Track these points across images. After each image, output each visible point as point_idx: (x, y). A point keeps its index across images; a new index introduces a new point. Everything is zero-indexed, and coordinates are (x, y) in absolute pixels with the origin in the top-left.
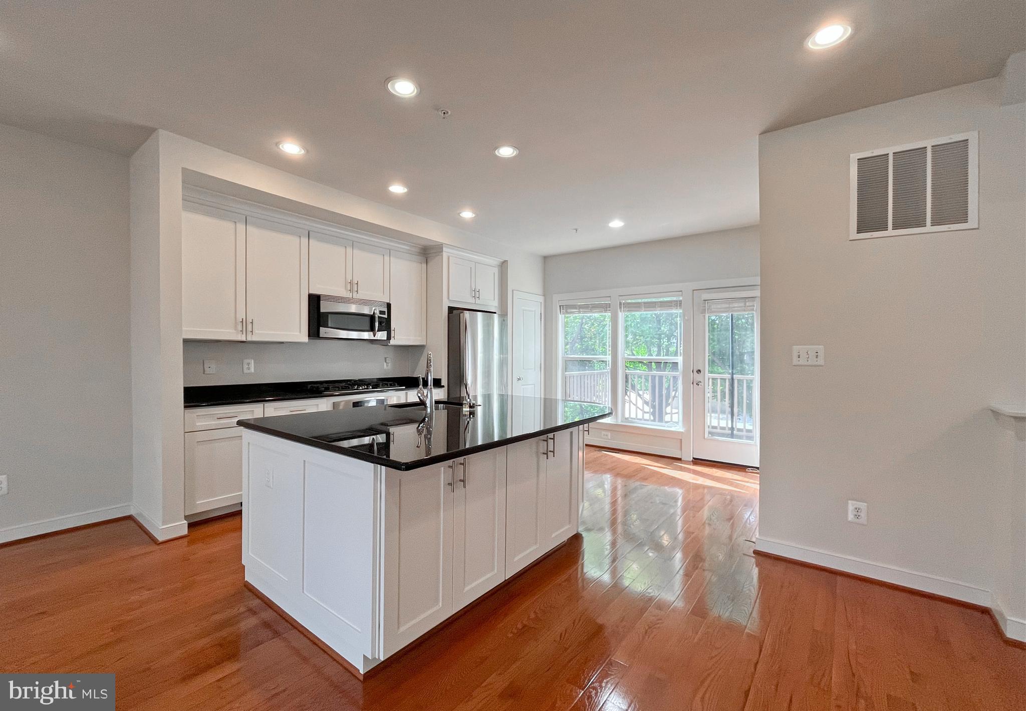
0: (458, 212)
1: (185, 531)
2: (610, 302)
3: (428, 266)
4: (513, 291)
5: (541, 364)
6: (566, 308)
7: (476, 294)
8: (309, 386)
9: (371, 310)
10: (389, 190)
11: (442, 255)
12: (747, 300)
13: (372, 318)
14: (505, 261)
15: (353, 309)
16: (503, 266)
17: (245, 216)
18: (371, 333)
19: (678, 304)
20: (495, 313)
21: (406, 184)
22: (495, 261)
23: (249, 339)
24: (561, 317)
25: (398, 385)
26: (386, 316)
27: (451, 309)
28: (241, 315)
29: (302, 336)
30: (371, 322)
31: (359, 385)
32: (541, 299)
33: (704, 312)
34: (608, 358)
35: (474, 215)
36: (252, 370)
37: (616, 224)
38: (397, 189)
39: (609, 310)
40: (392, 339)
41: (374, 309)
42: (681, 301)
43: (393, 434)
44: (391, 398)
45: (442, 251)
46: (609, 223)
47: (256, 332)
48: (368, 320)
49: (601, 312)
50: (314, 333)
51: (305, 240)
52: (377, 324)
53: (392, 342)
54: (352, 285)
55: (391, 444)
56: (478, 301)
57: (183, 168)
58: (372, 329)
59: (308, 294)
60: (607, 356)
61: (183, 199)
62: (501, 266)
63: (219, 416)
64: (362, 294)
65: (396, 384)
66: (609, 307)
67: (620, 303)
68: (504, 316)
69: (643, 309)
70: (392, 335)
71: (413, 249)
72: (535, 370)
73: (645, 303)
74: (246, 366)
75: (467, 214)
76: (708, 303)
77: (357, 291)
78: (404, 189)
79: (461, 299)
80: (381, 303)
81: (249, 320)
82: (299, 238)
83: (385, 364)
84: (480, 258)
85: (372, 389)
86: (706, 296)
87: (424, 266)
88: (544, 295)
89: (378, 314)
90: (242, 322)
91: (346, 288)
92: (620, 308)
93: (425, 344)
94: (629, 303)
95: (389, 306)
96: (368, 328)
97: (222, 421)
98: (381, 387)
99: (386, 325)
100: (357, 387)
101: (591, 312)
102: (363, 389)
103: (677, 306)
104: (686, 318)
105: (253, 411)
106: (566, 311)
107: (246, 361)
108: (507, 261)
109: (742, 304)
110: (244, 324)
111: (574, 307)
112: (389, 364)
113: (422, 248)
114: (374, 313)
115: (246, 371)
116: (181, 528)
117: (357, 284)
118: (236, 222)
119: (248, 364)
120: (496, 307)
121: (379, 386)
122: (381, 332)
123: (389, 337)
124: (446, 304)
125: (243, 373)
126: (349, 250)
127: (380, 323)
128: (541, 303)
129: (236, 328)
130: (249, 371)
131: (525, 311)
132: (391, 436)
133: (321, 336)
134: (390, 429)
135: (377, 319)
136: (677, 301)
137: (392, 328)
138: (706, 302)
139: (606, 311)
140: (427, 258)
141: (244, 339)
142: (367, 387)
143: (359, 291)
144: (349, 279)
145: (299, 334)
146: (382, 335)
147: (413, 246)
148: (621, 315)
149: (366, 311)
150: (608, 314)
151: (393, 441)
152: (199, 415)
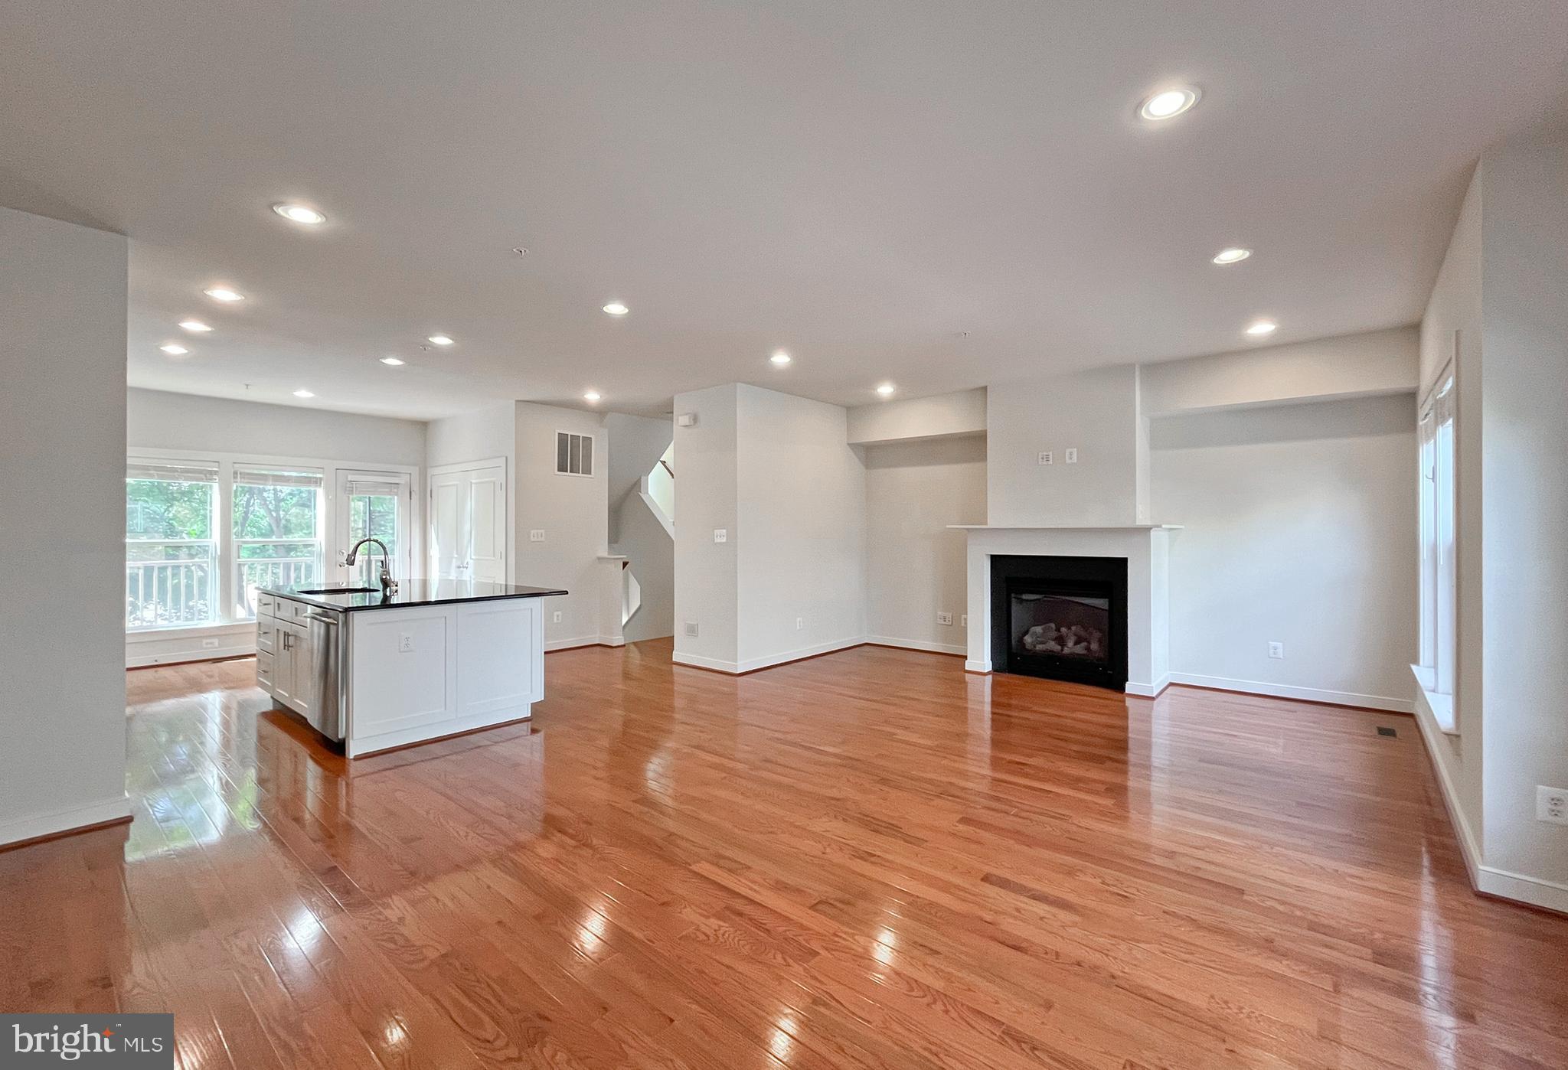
12: (392, 485)
33: (350, 492)
67: (235, 471)
69: (271, 483)
92: (235, 477)
104: (330, 497)
109: (388, 489)
138: (353, 483)
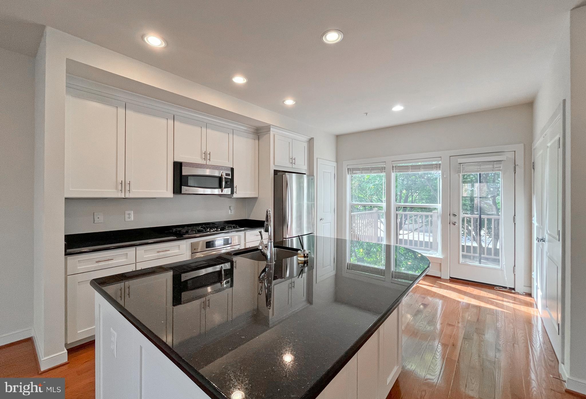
0: (284, 100)
1: (65, 360)
2: (385, 166)
3: (259, 141)
4: (317, 158)
5: (335, 208)
6: (351, 170)
7: (293, 161)
8: (174, 230)
9: (219, 173)
10: (232, 81)
11: (270, 134)
12: (495, 163)
13: (220, 179)
14: (312, 138)
15: (208, 172)
16: (311, 141)
17: (125, 103)
18: (220, 190)
19: (437, 167)
20: (305, 174)
21: (246, 75)
22: (305, 138)
23: (127, 196)
24: (348, 177)
25: (239, 227)
26: (230, 177)
27: (276, 172)
28: (121, 178)
29: (169, 193)
30: (220, 182)
31: (211, 228)
32: (335, 164)
33: (459, 172)
34: (384, 205)
35: (294, 103)
36: (132, 218)
37: (398, 108)
38: (239, 80)
39: (385, 171)
40: (235, 193)
41: (221, 172)
42: (440, 164)
43: (236, 262)
44: (234, 237)
45: (270, 131)
46: (392, 108)
47: (133, 191)
48: (217, 180)
49: (379, 172)
50: (177, 190)
51: (171, 122)
52: (224, 183)
53: (235, 196)
54: (206, 155)
55: (234, 269)
56: (294, 166)
57: (67, 59)
58: (220, 187)
59: (173, 161)
60: (383, 203)
61: (66, 87)
62: (309, 142)
63: (98, 260)
64: (214, 161)
65: (238, 226)
66: (384, 169)
67: (392, 166)
68: (311, 175)
69: (410, 170)
70: (235, 191)
71: (249, 130)
72: (331, 213)
73: (411, 166)
74: (127, 216)
75: (289, 102)
76: (462, 165)
77: (210, 159)
78: (244, 80)
79: (283, 164)
80: (226, 168)
81: (127, 182)
82: (167, 120)
83: (230, 210)
84: (295, 135)
85: (220, 231)
86: (460, 160)
87: (257, 141)
88: (337, 161)
89: (224, 176)
90: (121, 183)
91: (201, 158)
92: (393, 169)
93: (257, 196)
94: (399, 167)
95: (232, 170)
96: (217, 186)
97: (100, 264)
98: (227, 229)
99: (230, 183)
100: (210, 230)
101: (371, 173)
102: (213, 231)
103: (437, 168)
104: (444, 177)
105: (127, 253)
106: (352, 172)
107: (127, 212)
108: (314, 138)
109: (491, 166)
110: (124, 185)
111: (358, 169)
112: (233, 211)
113: (256, 129)
114: (222, 175)
115: (127, 219)
116: (62, 356)
117: (210, 154)
118: (117, 107)
119: (129, 214)
120: (305, 170)
121: (225, 228)
122: (226, 189)
123: (232, 192)
124: (273, 168)
125: (125, 221)
126: (204, 130)
127: (226, 182)
128: (335, 167)
129: (117, 188)
130: (129, 220)
131: (325, 172)
132: (234, 264)
133: (182, 193)
134: (234, 258)
135: (224, 179)
136: (437, 164)
137: (235, 186)
138: (461, 164)
139: (382, 172)
140: (258, 136)
141: (123, 196)
142: (217, 229)
143: (211, 160)
144: (204, 150)
145: (166, 191)
146: (227, 191)
147: (250, 127)
148: (393, 175)
149: (217, 173)
150: (383, 174)
151: (236, 267)
152: (80, 261)
